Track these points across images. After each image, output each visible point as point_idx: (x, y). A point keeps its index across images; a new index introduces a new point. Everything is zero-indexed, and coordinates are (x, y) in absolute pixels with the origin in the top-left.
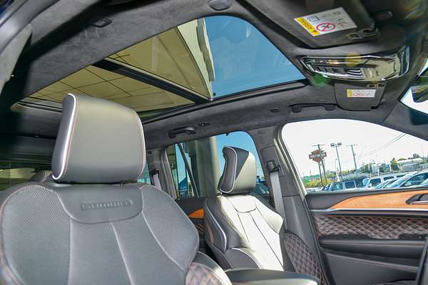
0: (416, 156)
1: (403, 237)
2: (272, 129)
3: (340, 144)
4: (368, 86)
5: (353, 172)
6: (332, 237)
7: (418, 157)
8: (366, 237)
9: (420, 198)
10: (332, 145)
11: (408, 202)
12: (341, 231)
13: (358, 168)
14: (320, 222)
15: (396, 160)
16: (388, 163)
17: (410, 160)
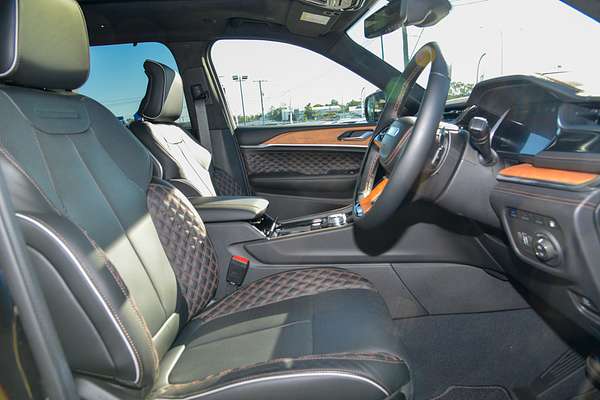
0: (334, 103)
1: (332, 173)
2: (200, 44)
3: (245, 78)
4: (325, 13)
5: (258, 117)
6: (263, 174)
7: (336, 104)
8: (298, 174)
9: (350, 134)
10: (235, 78)
11: (340, 138)
12: (281, 168)
13: (265, 113)
14: (250, 160)
15: (312, 106)
16: (302, 109)
17: (328, 108)
